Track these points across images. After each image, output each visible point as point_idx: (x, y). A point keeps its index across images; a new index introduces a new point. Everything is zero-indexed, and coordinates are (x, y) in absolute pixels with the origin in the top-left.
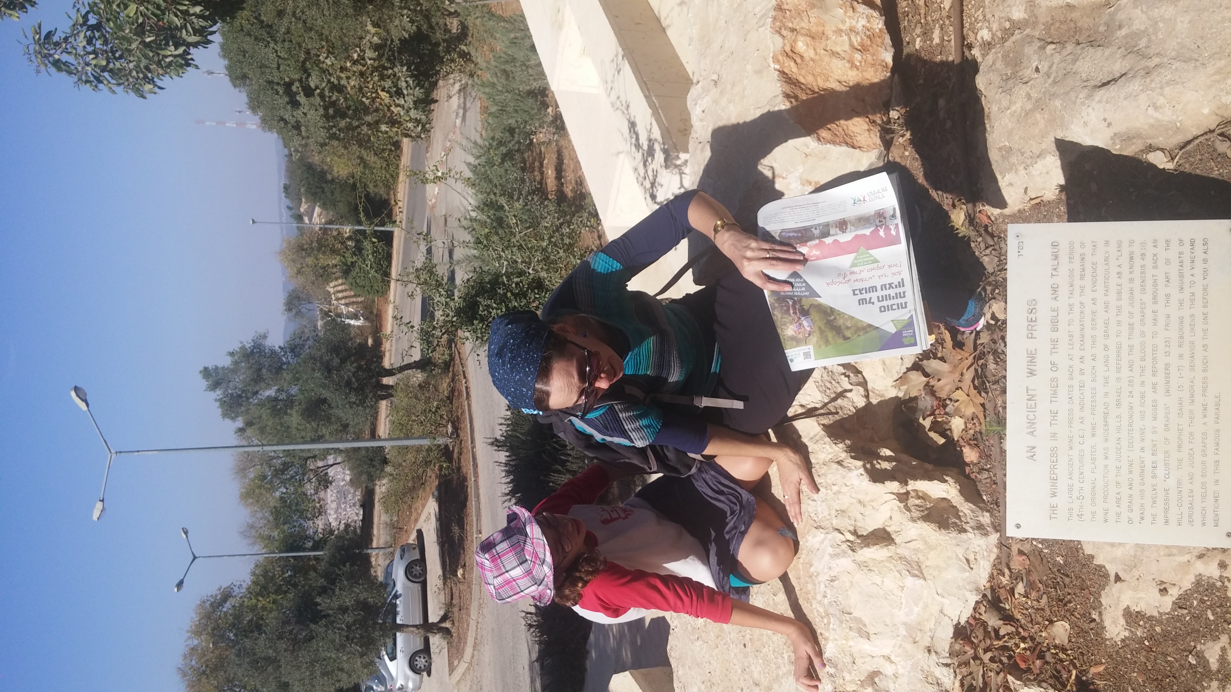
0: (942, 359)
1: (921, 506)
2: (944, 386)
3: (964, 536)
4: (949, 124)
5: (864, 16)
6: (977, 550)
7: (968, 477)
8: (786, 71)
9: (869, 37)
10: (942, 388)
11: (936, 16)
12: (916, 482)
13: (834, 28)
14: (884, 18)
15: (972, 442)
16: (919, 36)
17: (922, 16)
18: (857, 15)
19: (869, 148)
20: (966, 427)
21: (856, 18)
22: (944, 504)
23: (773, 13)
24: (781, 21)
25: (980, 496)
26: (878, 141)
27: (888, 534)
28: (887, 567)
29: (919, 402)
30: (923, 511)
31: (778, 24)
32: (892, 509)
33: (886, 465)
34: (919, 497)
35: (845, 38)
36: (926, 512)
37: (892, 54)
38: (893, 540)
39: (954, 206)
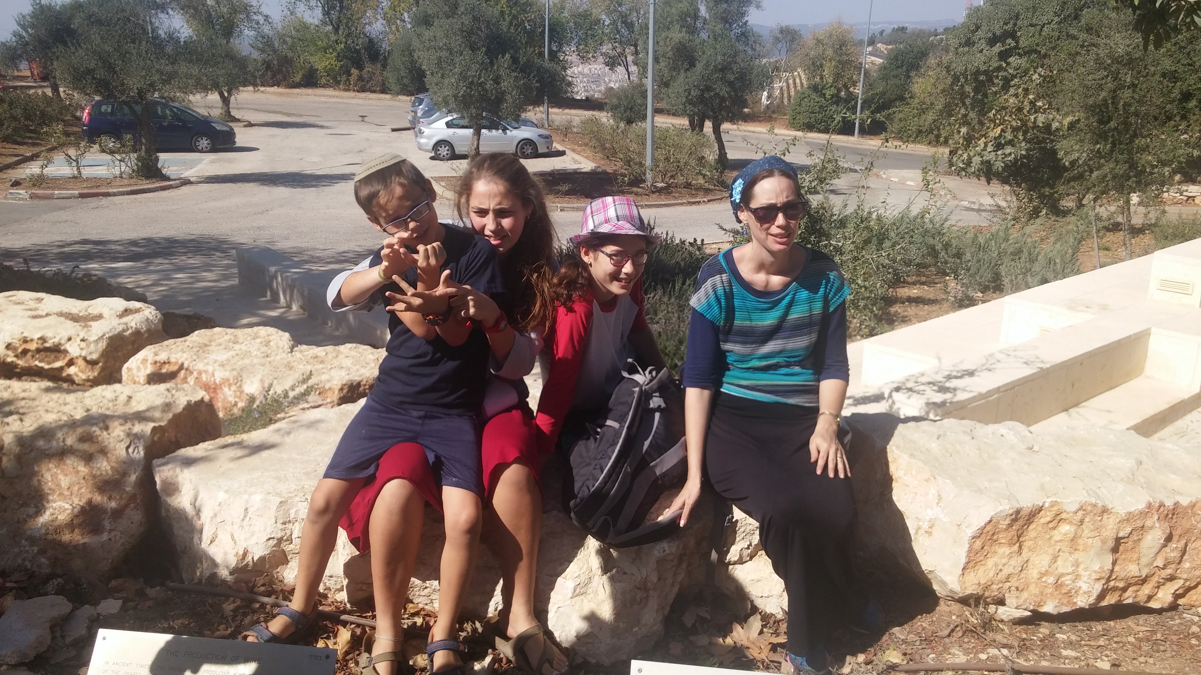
0: (761, 632)
4: (983, 656)
5: (1090, 589)
7: (656, 644)
8: (1042, 513)
9: (1069, 591)
11: (1089, 654)
12: (656, 598)
13: (1080, 560)
14: (1087, 607)
15: (687, 651)
16: (1068, 637)
17: (1088, 643)
18: (1092, 583)
19: (962, 583)
21: (1089, 581)
23: (1100, 505)
24: (1091, 512)
25: (641, 655)
26: (968, 592)
28: (583, 566)
31: (1089, 508)
33: (670, 573)
35: (1070, 570)
36: (629, 604)
37: (1051, 612)
39: (905, 654)
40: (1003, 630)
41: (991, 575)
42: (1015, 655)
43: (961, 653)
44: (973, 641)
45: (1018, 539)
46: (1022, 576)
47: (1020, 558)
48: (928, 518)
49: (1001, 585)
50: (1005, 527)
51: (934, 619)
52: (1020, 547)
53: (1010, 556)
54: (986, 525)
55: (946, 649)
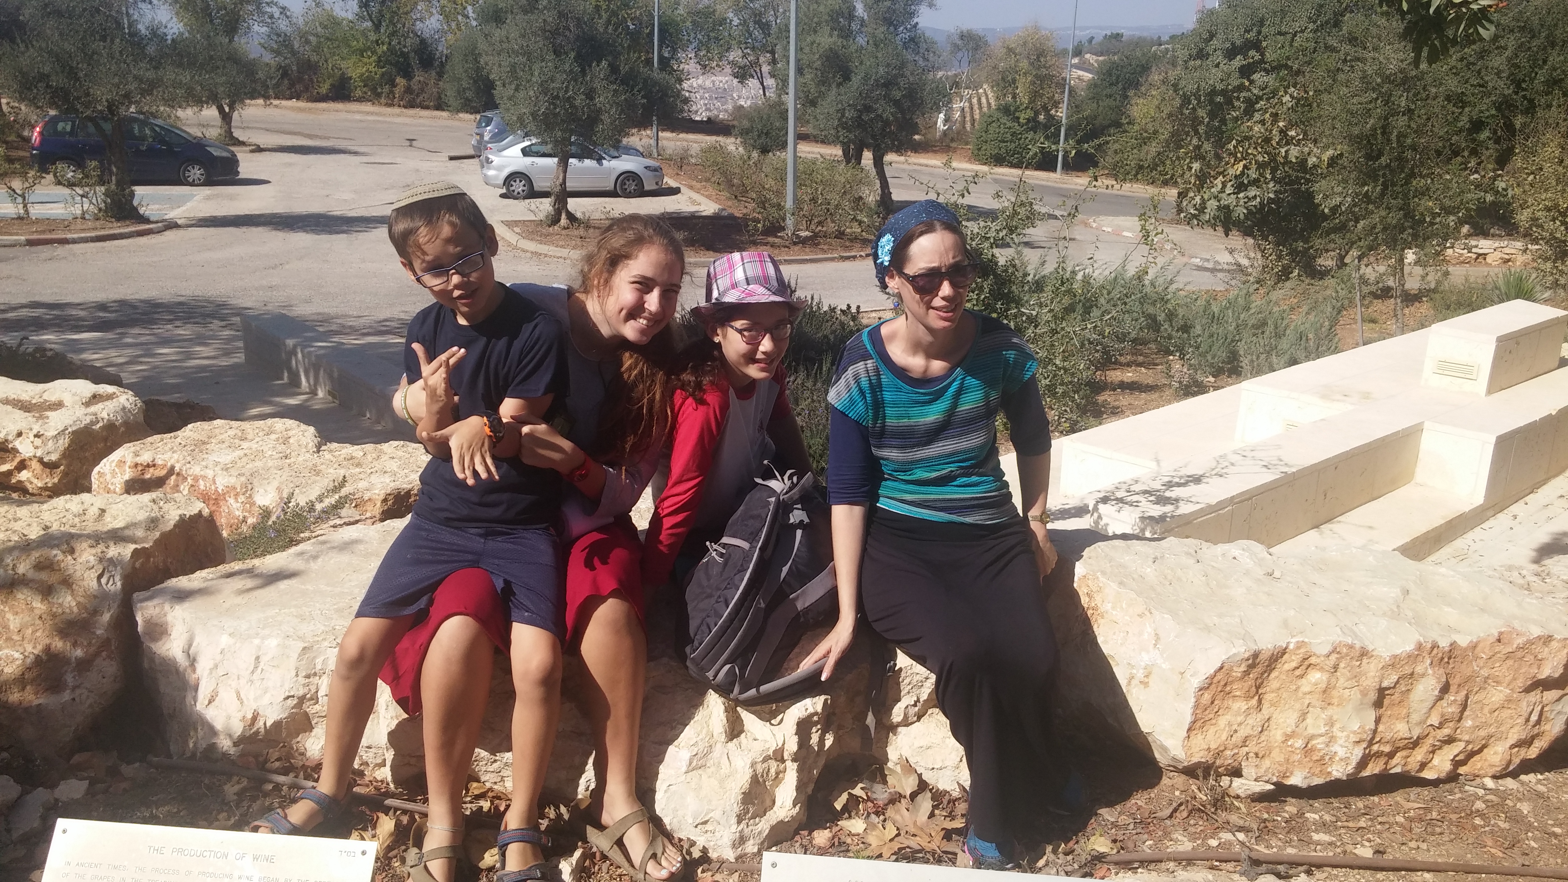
0: (932, 815)
1: (767, 775)
2: (900, 814)
3: (734, 820)
4: (1214, 843)
5: (1348, 755)
6: (717, 834)
7: (796, 832)
8: (1286, 657)
9: (1322, 758)
10: (898, 811)
11: (1346, 838)
12: (795, 771)
13: (1335, 717)
14: (1345, 778)
15: (836, 840)
16: (1321, 817)
17: (1346, 824)
18: (1350, 746)
19: (1187, 748)
20: (854, 835)
21: (1347, 744)
22: (768, 803)
23: (1358, 646)
24: (1347, 655)
25: (776, 845)
26: (1195, 760)
27: (738, 735)
28: (701, 731)
29: (881, 786)
30: (762, 776)
31: (1345, 650)
32: (766, 741)
33: (815, 738)
34: (777, 774)
35: (1323, 730)
36: (761, 780)
37: (1300, 785)
38: (731, 740)
39: (1115, 841)
40: (1239, 808)
41: (1224, 737)
42: (1253, 841)
43: (1185, 839)
44: (1201, 823)
45: (1257, 691)
46: (1263, 738)
47: (1259, 715)
48: (1143, 664)
49: (1236, 751)
50: (1239, 675)
51: (1153, 795)
52: (1260, 701)
53: (1247, 713)
54: (1216, 672)
55: (1167, 834)
